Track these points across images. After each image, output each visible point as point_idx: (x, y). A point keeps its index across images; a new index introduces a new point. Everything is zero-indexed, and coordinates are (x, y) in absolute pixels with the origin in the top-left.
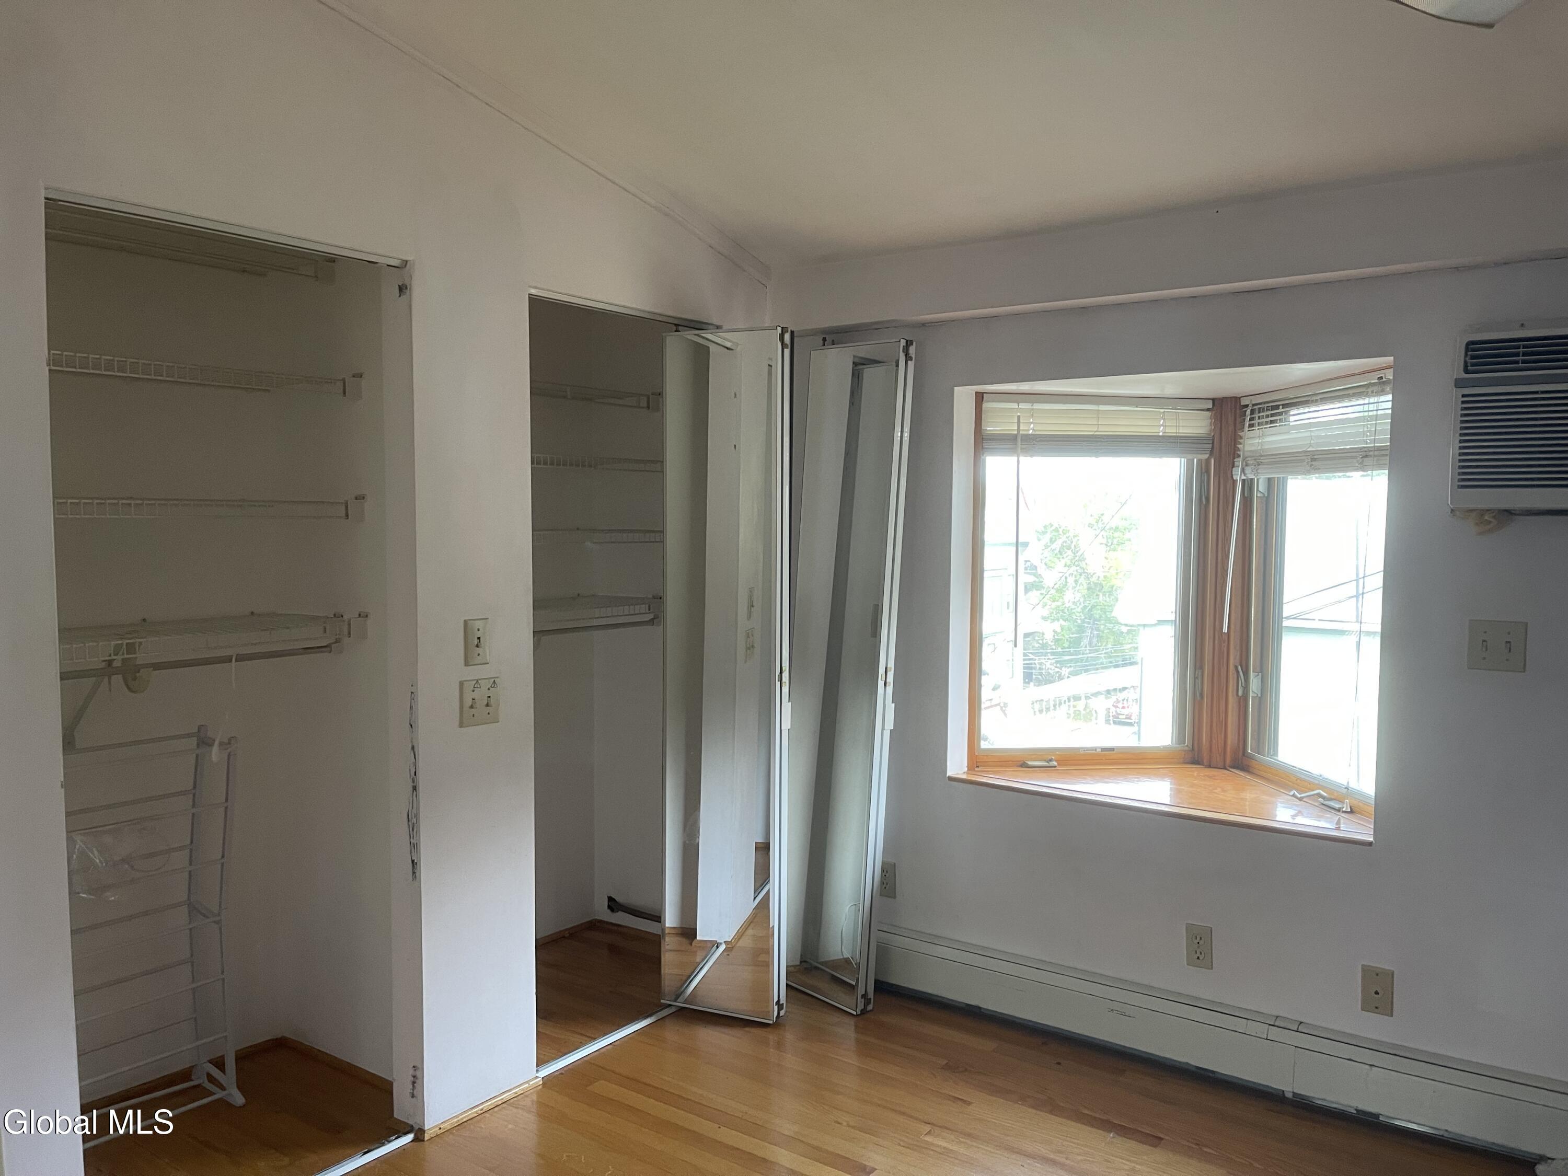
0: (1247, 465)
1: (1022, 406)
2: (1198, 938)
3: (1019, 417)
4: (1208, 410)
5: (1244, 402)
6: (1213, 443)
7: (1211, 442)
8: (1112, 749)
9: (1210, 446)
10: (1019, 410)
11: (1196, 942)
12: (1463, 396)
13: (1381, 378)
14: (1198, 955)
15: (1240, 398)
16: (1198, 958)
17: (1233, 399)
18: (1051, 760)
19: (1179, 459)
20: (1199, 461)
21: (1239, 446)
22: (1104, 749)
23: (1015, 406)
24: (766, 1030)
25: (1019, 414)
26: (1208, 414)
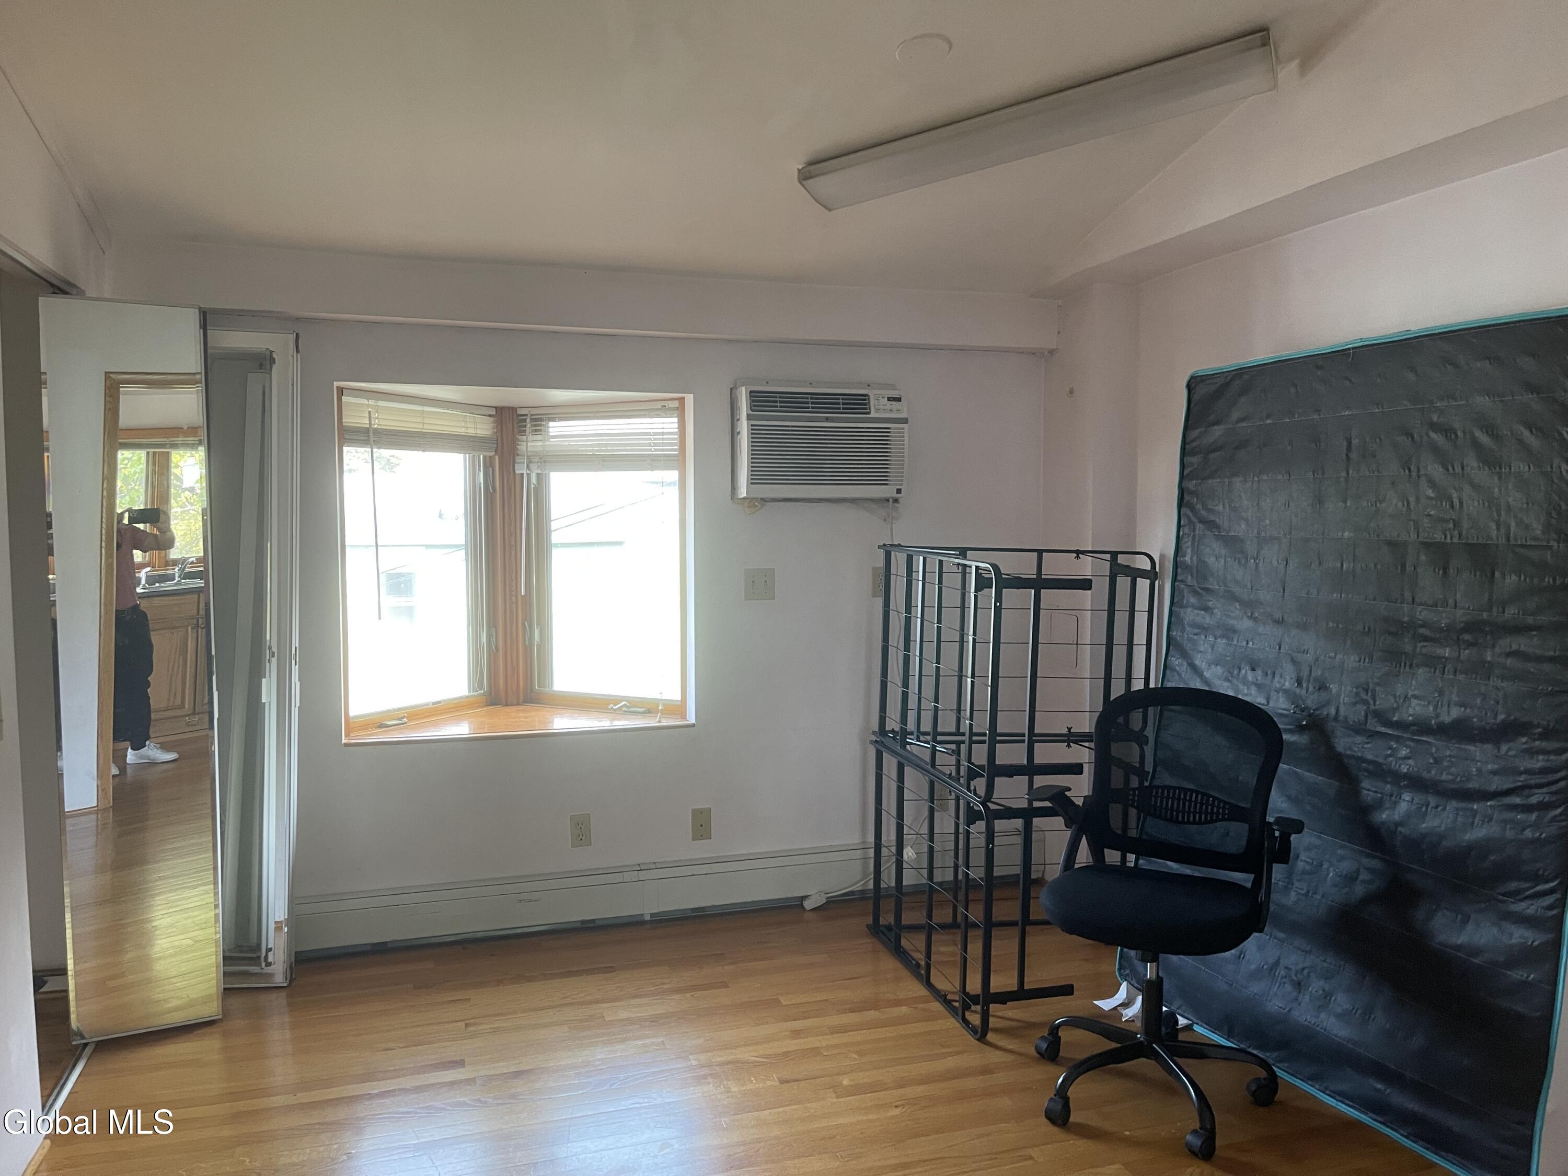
0: (531, 462)
1: (371, 402)
2: (580, 824)
3: (370, 412)
4: (490, 416)
5: (520, 412)
6: (497, 443)
7: (496, 442)
8: (440, 702)
9: (495, 445)
10: (368, 406)
11: (579, 828)
12: (752, 425)
13: (665, 406)
14: (581, 837)
15: (516, 408)
16: (581, 839)
17: (511, 409)
18: (403, 718)
19: (462, 455)
20: (485, 457)
21: (518, 447)
22: (434, 703)
23: (365, 401)
24: (215, 1026)
25: (370, 410)
26: (492, 419)
